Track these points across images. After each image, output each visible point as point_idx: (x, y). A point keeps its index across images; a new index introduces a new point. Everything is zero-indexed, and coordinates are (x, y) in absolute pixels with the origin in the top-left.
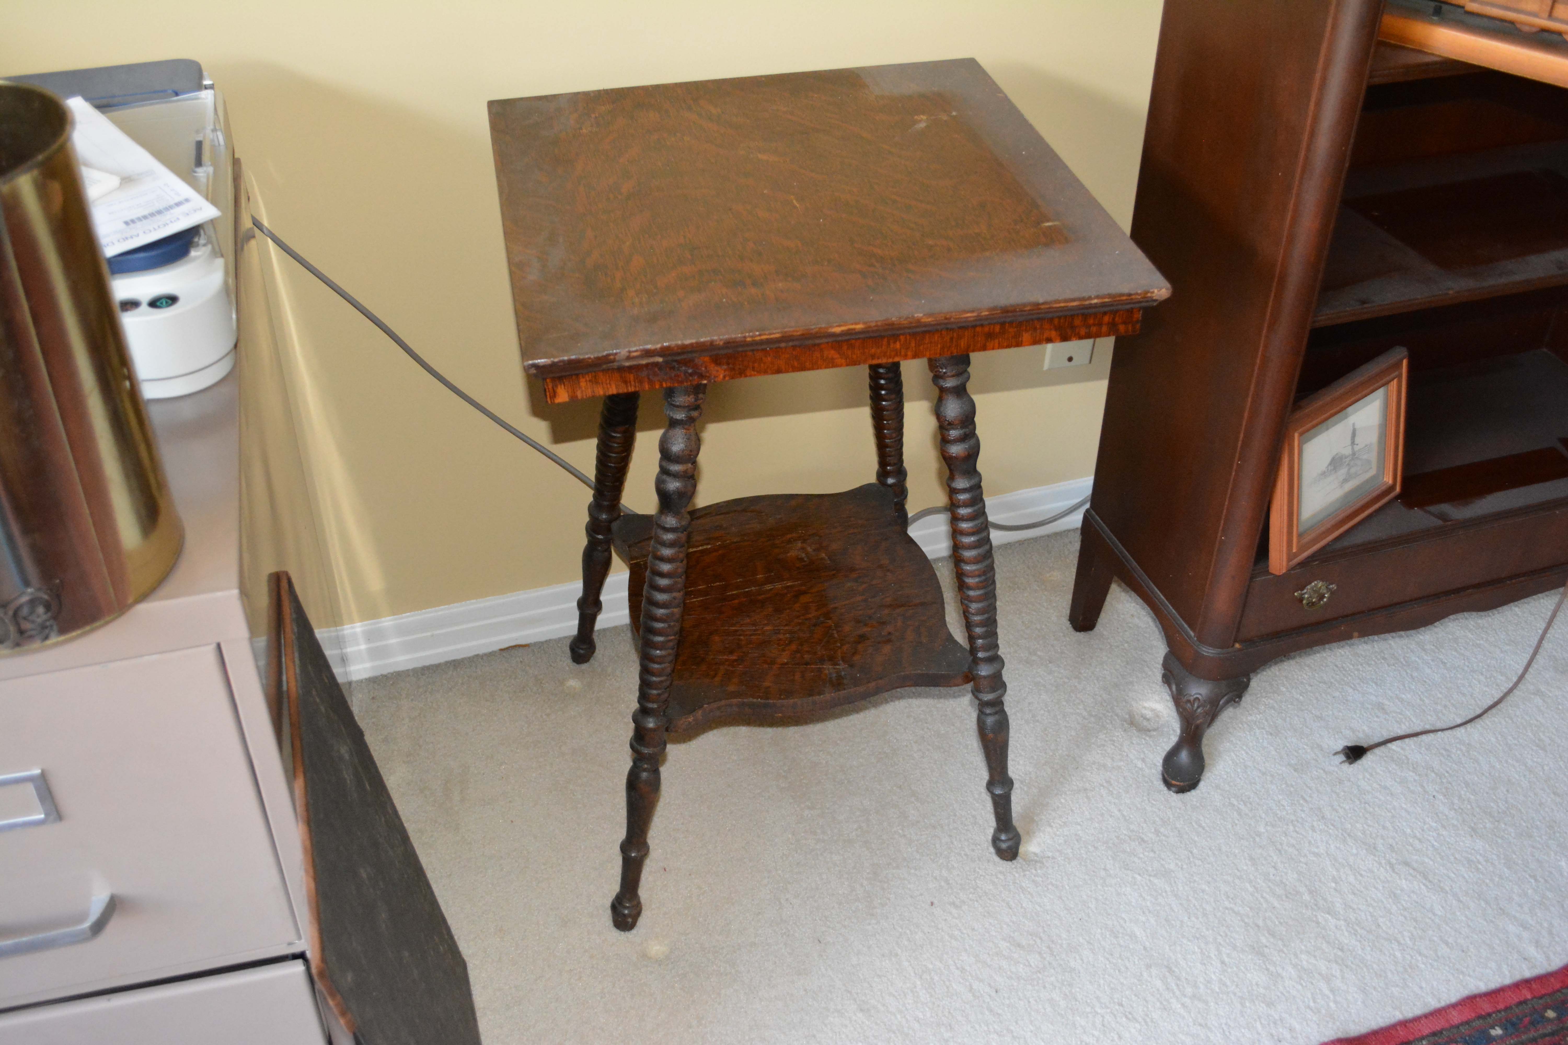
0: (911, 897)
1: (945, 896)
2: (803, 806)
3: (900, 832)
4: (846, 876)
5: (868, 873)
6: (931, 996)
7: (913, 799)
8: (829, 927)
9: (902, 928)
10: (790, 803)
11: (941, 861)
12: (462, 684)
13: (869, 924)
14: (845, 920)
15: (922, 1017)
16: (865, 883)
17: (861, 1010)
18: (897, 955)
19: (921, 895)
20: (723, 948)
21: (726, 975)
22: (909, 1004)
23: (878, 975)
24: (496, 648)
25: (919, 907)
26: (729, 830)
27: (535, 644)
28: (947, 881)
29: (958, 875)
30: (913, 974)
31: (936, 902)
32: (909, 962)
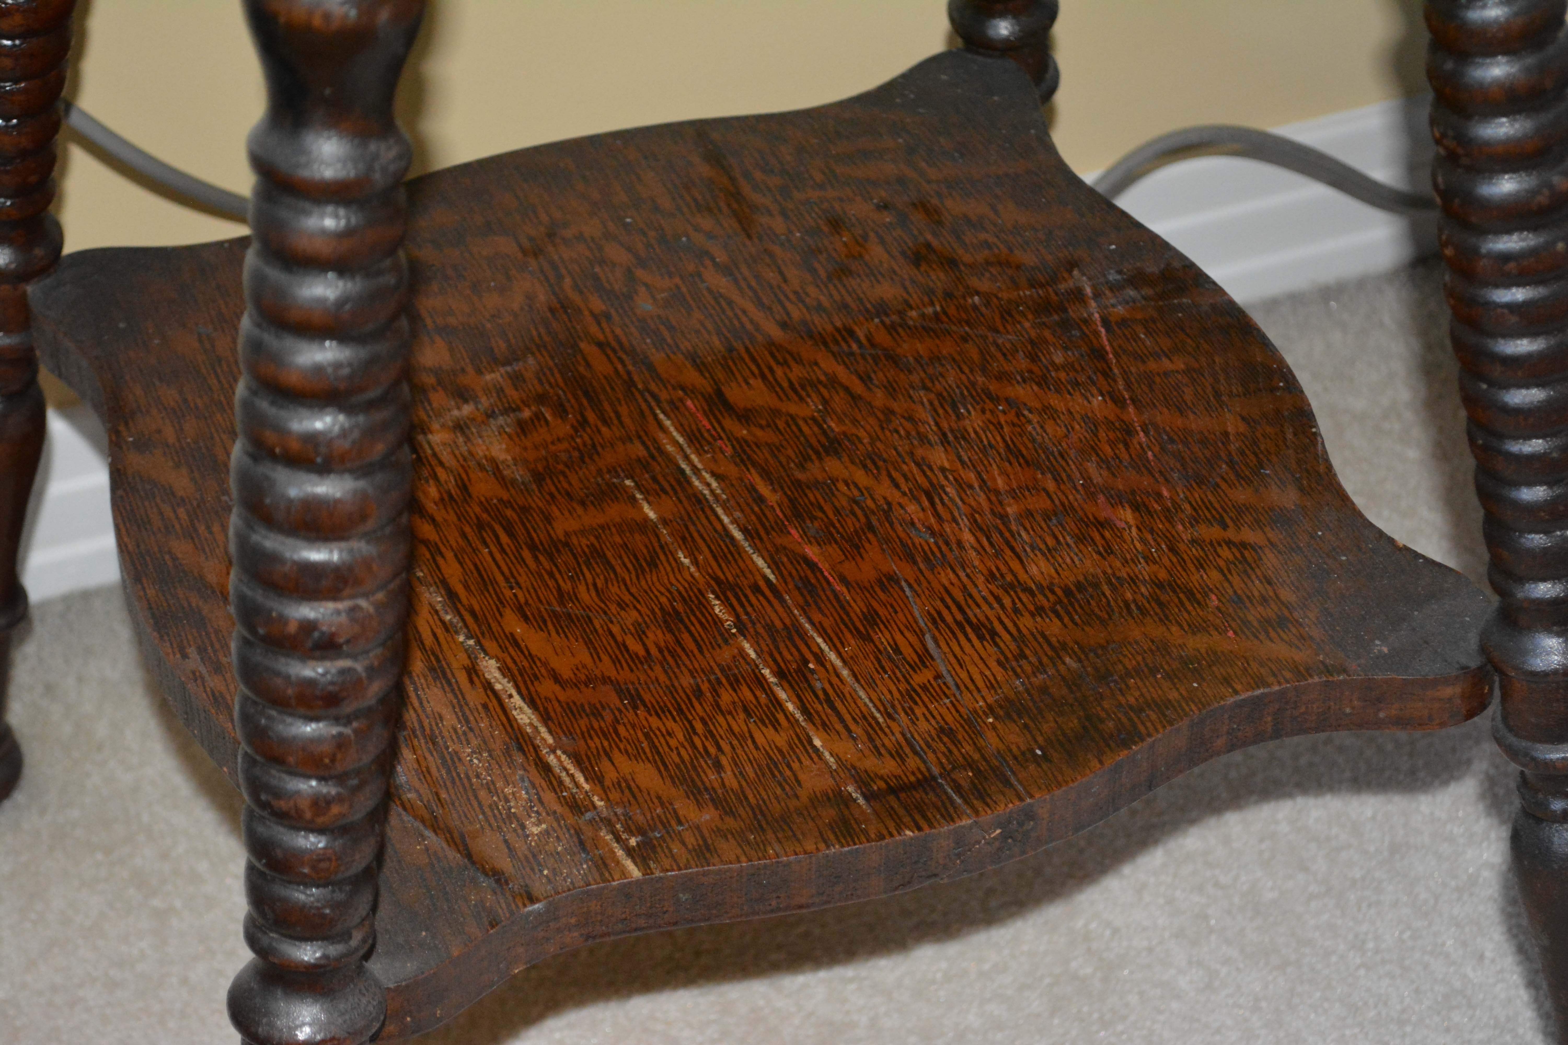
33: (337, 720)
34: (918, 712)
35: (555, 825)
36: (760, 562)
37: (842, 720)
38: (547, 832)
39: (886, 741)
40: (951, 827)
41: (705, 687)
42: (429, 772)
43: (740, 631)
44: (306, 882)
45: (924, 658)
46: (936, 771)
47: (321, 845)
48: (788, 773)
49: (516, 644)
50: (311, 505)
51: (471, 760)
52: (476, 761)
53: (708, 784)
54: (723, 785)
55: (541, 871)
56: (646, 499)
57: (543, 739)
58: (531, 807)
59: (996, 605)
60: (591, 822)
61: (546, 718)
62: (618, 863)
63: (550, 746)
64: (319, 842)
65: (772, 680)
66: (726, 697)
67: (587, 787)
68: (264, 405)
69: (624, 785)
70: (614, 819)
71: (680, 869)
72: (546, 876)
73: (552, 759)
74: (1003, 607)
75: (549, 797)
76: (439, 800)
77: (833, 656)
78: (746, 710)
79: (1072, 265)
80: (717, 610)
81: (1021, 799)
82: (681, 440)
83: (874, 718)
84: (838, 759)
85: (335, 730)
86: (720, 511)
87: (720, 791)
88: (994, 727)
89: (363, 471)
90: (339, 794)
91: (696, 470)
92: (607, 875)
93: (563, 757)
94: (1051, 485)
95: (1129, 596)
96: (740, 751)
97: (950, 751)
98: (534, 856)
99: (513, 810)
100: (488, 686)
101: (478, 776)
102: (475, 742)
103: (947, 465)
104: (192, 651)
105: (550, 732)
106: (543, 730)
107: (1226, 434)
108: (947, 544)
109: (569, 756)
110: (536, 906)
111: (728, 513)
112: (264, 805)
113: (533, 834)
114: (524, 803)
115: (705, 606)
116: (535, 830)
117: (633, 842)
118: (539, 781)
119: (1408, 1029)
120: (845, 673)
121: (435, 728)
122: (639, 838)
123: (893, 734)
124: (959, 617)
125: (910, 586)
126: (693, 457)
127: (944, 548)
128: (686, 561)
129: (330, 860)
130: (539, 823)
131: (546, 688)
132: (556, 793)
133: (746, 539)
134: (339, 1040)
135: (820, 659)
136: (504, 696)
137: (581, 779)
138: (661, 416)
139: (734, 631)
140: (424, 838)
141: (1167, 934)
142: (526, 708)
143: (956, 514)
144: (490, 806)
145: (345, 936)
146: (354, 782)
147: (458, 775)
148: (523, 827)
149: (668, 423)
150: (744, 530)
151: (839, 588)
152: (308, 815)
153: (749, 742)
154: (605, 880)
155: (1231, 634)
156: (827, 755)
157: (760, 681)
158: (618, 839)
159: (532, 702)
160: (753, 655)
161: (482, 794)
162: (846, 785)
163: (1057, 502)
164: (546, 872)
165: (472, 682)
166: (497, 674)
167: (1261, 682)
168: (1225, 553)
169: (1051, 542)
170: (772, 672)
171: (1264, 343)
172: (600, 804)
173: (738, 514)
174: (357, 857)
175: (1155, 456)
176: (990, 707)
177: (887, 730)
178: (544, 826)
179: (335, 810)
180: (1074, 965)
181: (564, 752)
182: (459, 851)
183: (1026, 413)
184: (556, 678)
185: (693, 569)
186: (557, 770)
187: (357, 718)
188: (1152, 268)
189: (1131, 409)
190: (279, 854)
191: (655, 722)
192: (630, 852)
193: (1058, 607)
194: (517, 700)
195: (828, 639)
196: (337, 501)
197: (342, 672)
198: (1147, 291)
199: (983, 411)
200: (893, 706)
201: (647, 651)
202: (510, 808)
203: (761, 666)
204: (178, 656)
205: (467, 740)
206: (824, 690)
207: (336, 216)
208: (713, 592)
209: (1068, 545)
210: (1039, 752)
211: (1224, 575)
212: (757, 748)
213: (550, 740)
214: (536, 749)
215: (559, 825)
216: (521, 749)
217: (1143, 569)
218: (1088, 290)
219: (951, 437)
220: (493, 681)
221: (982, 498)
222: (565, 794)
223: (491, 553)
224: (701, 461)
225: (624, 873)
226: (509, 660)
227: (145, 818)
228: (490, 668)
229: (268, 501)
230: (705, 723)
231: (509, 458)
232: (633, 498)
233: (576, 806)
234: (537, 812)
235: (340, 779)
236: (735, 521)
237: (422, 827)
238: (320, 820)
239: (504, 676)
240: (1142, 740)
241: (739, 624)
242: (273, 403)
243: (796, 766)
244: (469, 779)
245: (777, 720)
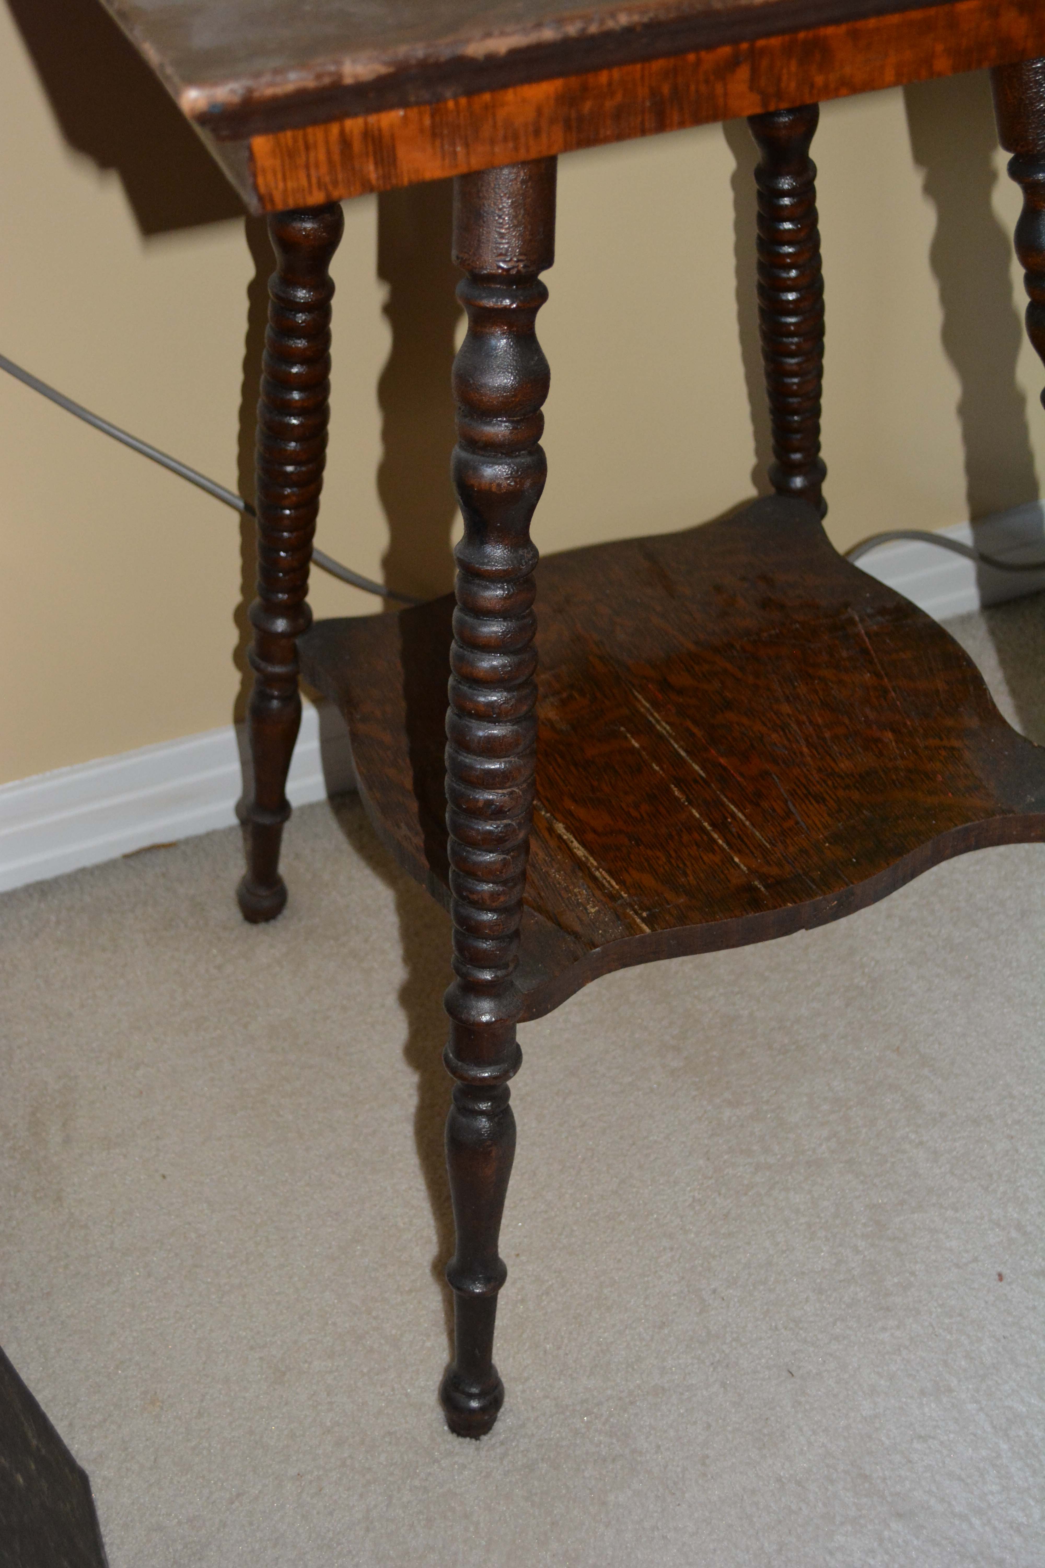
0: (957, 1266)
1: (1022, 1258)
2: (718, 1101)
3: (913, 1136)
4: (821, 1234)
5: (865, 1225)
6: (1035, 1473)
7: (926, 1071)
8: (805, 1341)
9: (950, 1333)
10: (694, 1098)
11: (1001, 1189)
12: (58, 923)
13: (884, 1329)
14: (834, 1324)
15: (1024, 1520)
16: (862, 1244)
17: (899, 1516)
18: (950, 1390)
19: (975, 1260)
20: (599, 1404)
21: (614, 1460)
22: (992, 1493)
23: (920, 1437)
24: (116, 853)
25: (976, 1286)
26: (584, 1160)
27: (187, 841)
28: (1019, 1227)
29: (1040, 1213)
30: (989, 1429)
31: (1006, 1272)
32: (977, 1402)
33: (503, 853)
34: (788, 841)
35: (603, 907)
36: (696, 767)
37: (748, 848)
38: (598, 912)
39: (772, 857)
40: (811, 901)
41: (674, 833)
42: (534, 883)
43: (689, 803)
44: (486, 938)
45: (789, 814)
46: (800, 872)
47: (495, 918)
48: (722, 876)
49: (572, 815)
50: (491, 739)
51: (555, 876)
52: (558, 876)
53: (681, 883)
54: (689, 884)
55: (598, 932)
56: (632, 737)
57: (592, 864)
58: (589, 899)
59: (823, 785)
60: (622, 905)
61: (592, 852)
62: (638, 925)
63: (596, 867)
64: (494, 916)
65: (709, 828)
66: (686, 838)
67: (617, 887)
68: (465, 688)
69: (636, 885)
70: (633, 903)
71: (671, 927)
72: (601, 934)
73: (597, 874)
74: (827, 785)
75: (598, 893)
76: (541, 897)
77: (740, 815)
78: (697, 844)
79: (846, 605)
80: (676, 793)
81: (847, 885)
82: (648, 705)
83: (765, 846)
84: (749, 869)
85: (502, 857)
86: (672, 742)
87: (688, 887)
88: (829, 848)
89: (516, 721)
90: (504, 890)
91: (658, 721)
92: (633, 932)
93: (603, 872)
94: (847, 721)
95: (894, 777)
96: (696, 866)
97: (807, 861)
98: (594, 924)
99: (580, 900)
100: (560, 837)
101: (559, 883)
102: (556, 866)
103: (790, 713)
104: (403, 825)
105: (595, 860)
106: (591, 859)
107: (937, 691)
108: (795, 754)
109: (606, 872)
110: (597, 949)
111: (677, 743)
112: (464, 898)
113: (591, 913)
114: (585, 896)
115: (669, 792)
116: (593, 910)
117: (645, 914)
118: (592, 885)
119: (1038, 1008)
120: (747, 823)
121: (534, 859)
122: (648, 912)
123: (776, 854)
124: (805, 792)
125: (777, 776)
126: (656, 714)
127: (794, 756)
128: (657, 768)
129: (499, 925)
130: (594, 907)
131: (590, 836)
132: (601, 891)
133: (688, 756)
134: (504, 1020)
135: (733, 816)
136: (568, 842)
137: (614, 883)
138: (636, 694)
139: (686, 803)
140: (535, 917)
141: (905, 962)
142: (581, 848)
143: (798, 738)
144: (568, 898)
145: (506, 966)
146: (511, 884)
147: (549, 883)
148: (586, 909)
149: (640, 697)
150: (686, 751)
151: (740, 779)
152: (488, 902)
153: (701, 861)
154: (631, 935)
155: (950, 794)
156: (742, 866)
157: (703, 829)
158: (636, 913)
159: (583, 844)
160: (697, 815)
161: (562, 892)
162: (754, 882)
163: (851, 730)
164: (600, 932)
165: (550, 834)
166: (564, 831)
167: (969, 819)
168: (943, 753)
169: (850, 751)
170: (709, 824)
171: (953, 642)
172: (625, 895)
173: (682, 743)
174: (513, 923)
175: (901, 703)
176: (826, 837)
177: (772, 852)
178: (597, 908)
179: (502, 899)
180: (856, 981)
181: (604, 870)
182: (554, 923)
183: (830, 684)
184: (595, 831)
185: (661, 772)
186: (601, 879)
187: (513, 851)
188: (890, 605)
189: (886, 680)
190: (473, 923)
191: (649, 852)
192: (643, 920)
193: (857, 785)
194: (576, 844)
195: (736, 806)
196: (504, 736)
197: (506, 826)
198: (887, 617)
199: (807, 684)
200: (775, 840)
201: (641, 815)
202: (578, 899)
203: (703, 821)
204: (396, 828)
205: (552, 865)
206: (737, 832)
207: (502, 588)
208: (673, 784)
209: (860, 753)
210: (854, 860)
211: (944, 764)
212: (705, 863)
213: (595, 864)
214: (588, 868)
215: (605, 907)
216: (580, 869)
217: (899, 763)
218: (857, 618)
219: (791, 699)
220: (562, 834)
221: (811, 729)
222: (606, 891)
223: (554, 768)
224: (660, 716)
225: (642, 931)
226: (569, 824)
227: (354, 922)
228: (560, 828)
229: (468, 738)
230: (676, 852)
231: (558, 719)
232: (626, 737)
233: (613, 897)
234: (592, 901)
235: (504, 883)
236: (681, 747)
237: (533, 911)
238: (494, 904)
239: (568, 831)
240: (909, 852)
241: (688, 799)
242: (470, 687)
243: (726, 872)
244: (555, 886)
245: (714, 849)
